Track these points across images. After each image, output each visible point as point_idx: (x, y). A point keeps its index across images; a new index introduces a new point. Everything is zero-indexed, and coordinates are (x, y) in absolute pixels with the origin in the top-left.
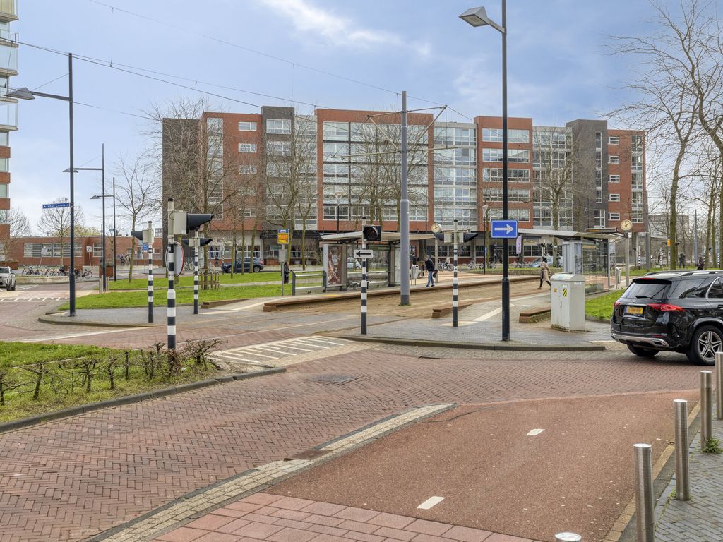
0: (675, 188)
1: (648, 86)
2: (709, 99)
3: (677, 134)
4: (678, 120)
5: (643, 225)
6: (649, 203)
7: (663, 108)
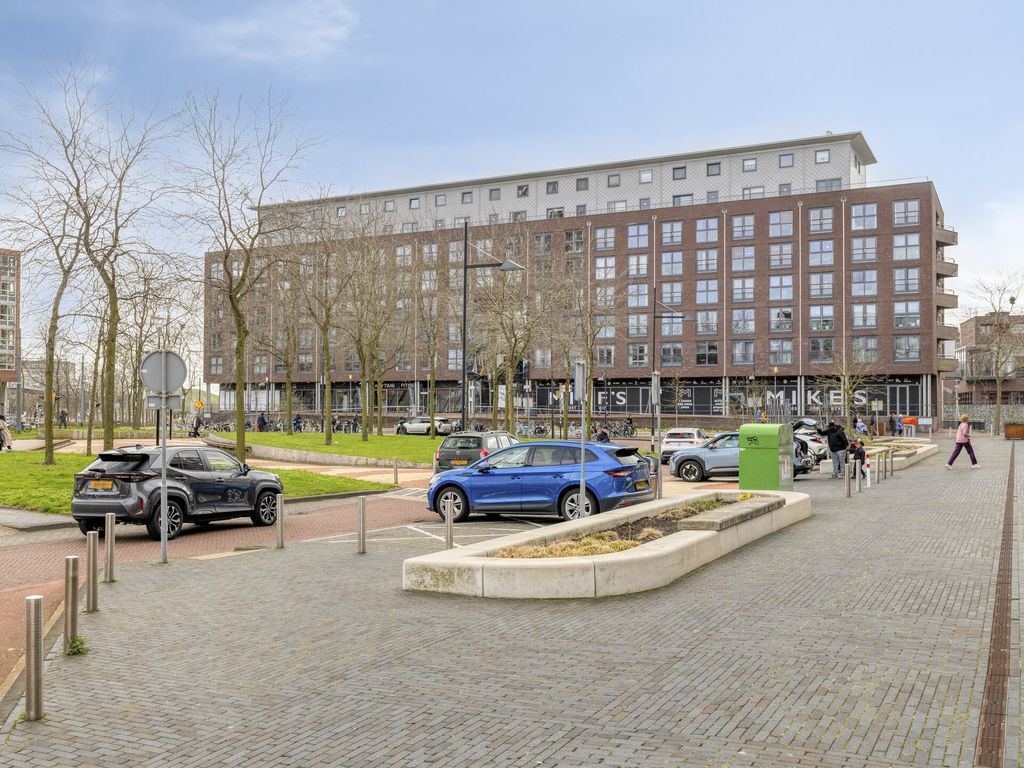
0: (54, 328)
1: (22, 195)
2: (97, 224)
3: (57, 261)
4: (59, 244)
5: (15, 372)
6: (22, 346)
7: (42, 227)
